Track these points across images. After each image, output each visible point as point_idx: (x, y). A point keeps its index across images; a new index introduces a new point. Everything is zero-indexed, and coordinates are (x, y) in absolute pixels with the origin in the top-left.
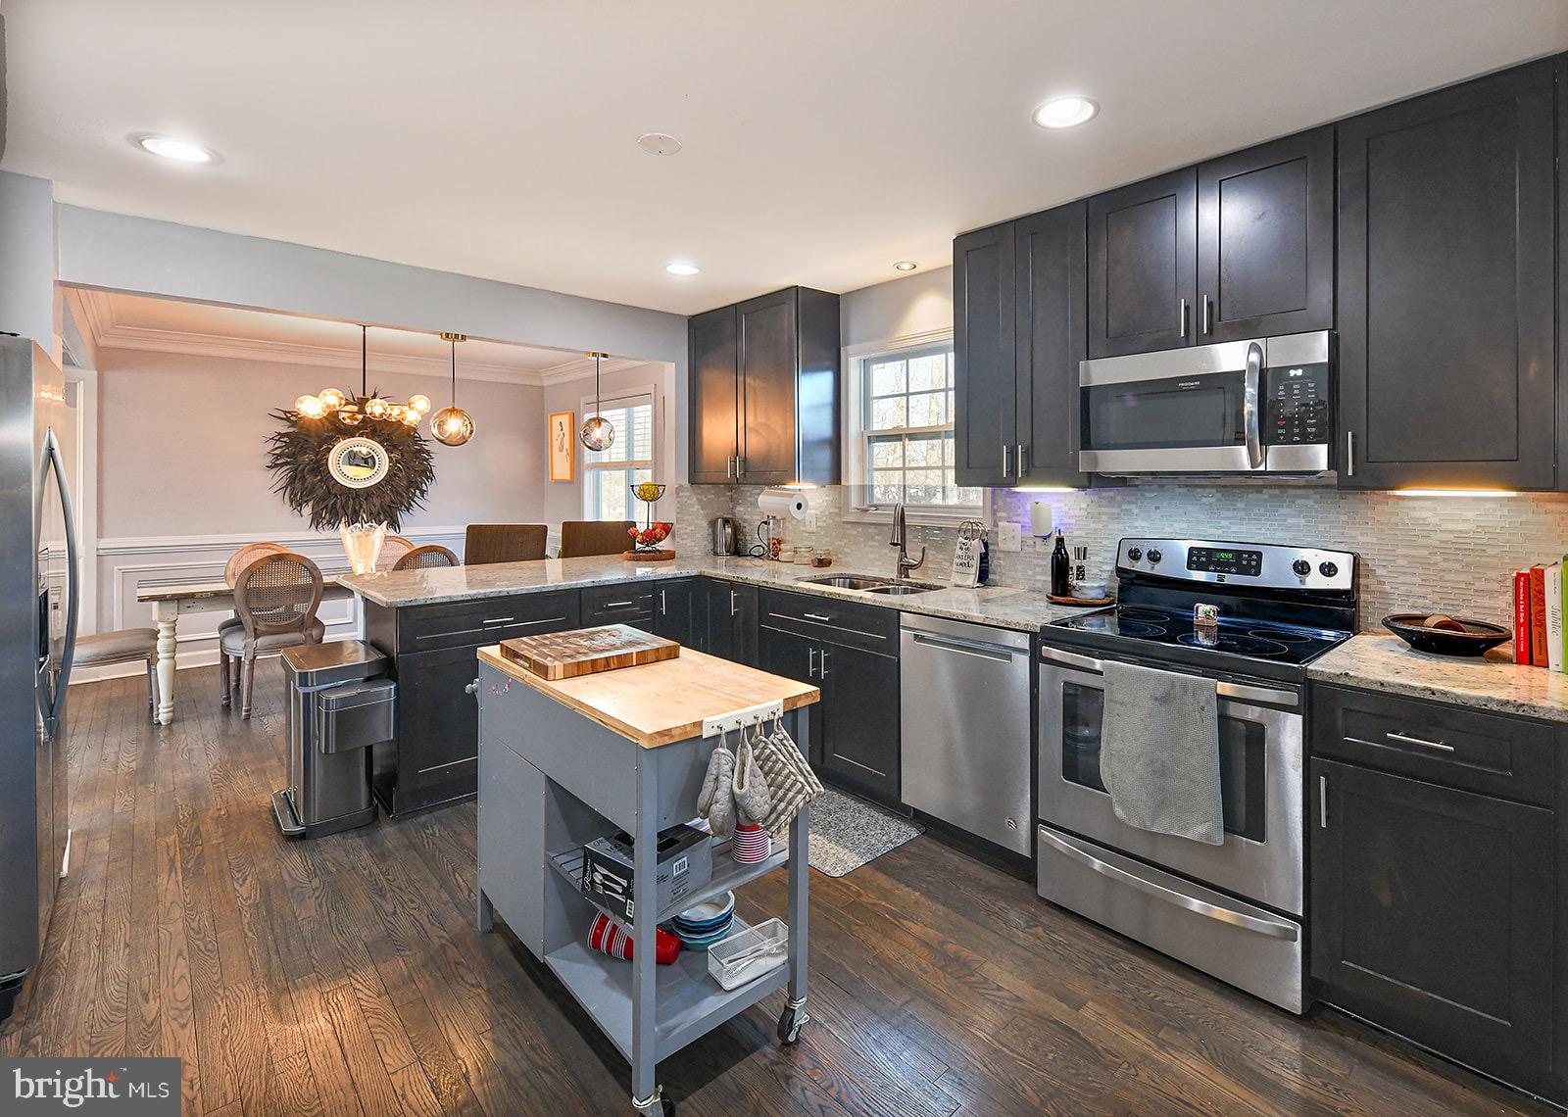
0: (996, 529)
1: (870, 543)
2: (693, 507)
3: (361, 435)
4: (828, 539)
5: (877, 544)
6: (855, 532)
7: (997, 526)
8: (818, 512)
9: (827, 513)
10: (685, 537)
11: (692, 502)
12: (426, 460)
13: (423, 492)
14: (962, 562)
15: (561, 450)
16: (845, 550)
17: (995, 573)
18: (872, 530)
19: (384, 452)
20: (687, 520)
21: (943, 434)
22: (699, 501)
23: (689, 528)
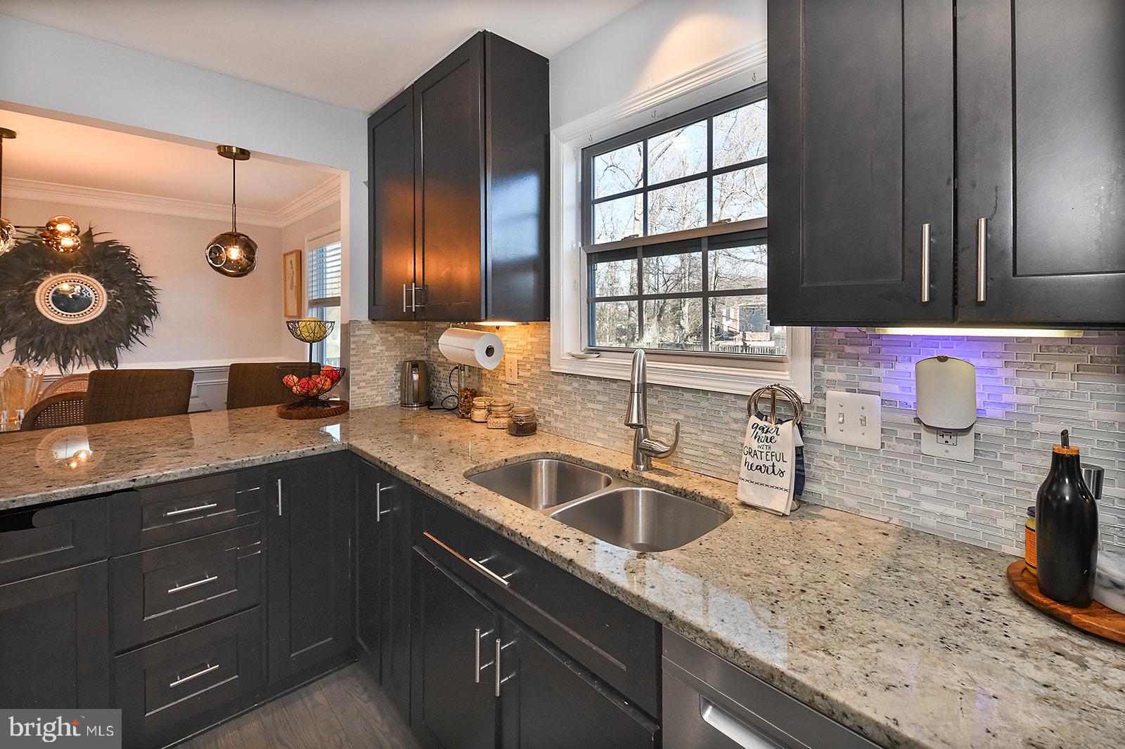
0: (819, 402)
1: (590, 405)
2: (374, 348)
3: (75, 271)
4: (533, 395)
5: (600, 407)
6: (570, 388)
7: (824, 396)
8: (521, 358)
9: (532, 359)
10: (363, 384)
11: (375, 342)
12: (150, 296)
13: (145, 328)
14: (761, 463)
15: (292, 288)
16: (556, 411)
17: (819, 482)
18: (593, 386)
19: (102, 288)
20: (368, 364)
21: (705, 242)
22: (384, 341)
23: (369, 374)
